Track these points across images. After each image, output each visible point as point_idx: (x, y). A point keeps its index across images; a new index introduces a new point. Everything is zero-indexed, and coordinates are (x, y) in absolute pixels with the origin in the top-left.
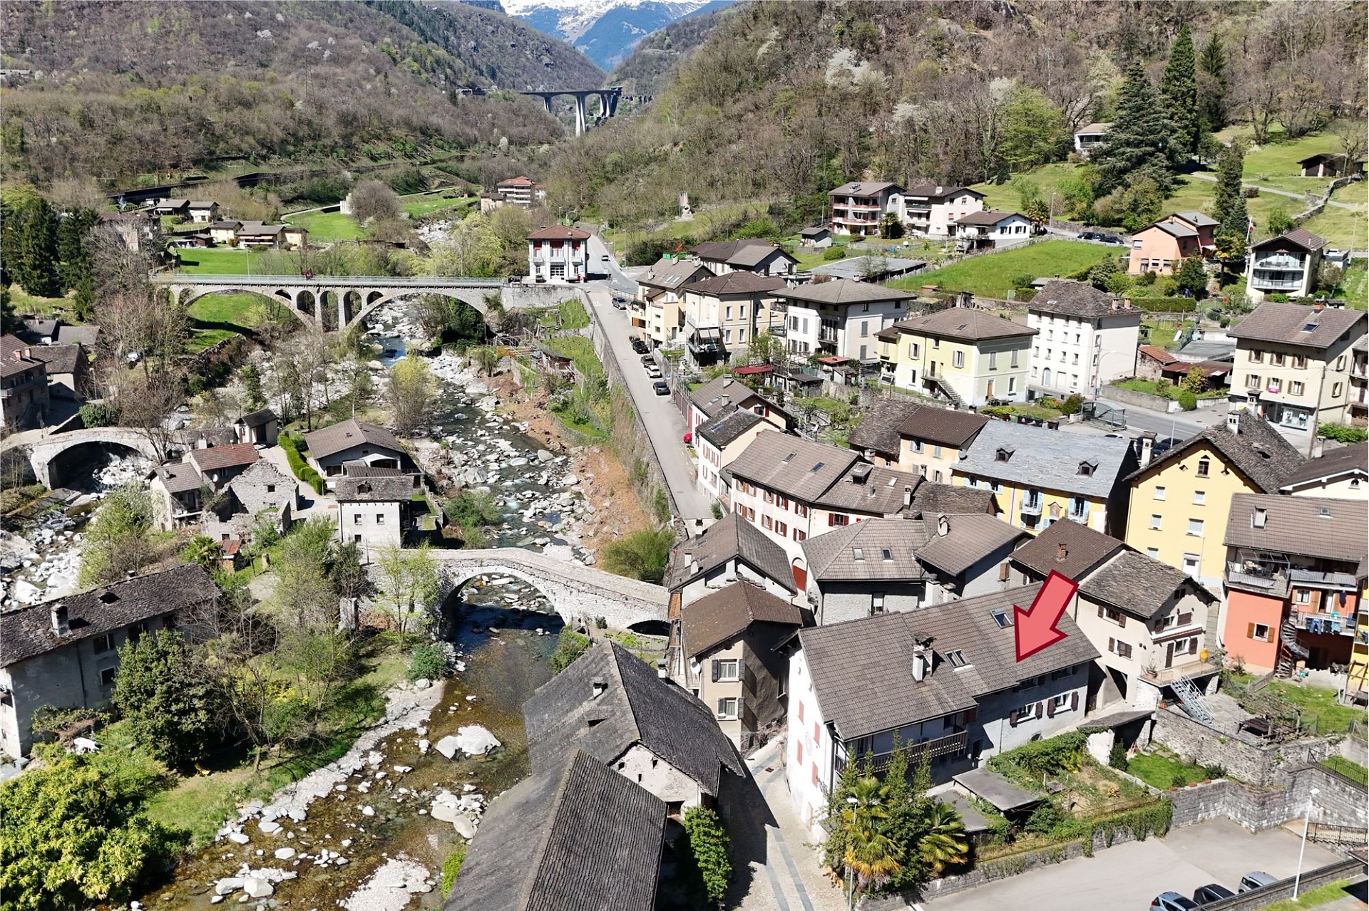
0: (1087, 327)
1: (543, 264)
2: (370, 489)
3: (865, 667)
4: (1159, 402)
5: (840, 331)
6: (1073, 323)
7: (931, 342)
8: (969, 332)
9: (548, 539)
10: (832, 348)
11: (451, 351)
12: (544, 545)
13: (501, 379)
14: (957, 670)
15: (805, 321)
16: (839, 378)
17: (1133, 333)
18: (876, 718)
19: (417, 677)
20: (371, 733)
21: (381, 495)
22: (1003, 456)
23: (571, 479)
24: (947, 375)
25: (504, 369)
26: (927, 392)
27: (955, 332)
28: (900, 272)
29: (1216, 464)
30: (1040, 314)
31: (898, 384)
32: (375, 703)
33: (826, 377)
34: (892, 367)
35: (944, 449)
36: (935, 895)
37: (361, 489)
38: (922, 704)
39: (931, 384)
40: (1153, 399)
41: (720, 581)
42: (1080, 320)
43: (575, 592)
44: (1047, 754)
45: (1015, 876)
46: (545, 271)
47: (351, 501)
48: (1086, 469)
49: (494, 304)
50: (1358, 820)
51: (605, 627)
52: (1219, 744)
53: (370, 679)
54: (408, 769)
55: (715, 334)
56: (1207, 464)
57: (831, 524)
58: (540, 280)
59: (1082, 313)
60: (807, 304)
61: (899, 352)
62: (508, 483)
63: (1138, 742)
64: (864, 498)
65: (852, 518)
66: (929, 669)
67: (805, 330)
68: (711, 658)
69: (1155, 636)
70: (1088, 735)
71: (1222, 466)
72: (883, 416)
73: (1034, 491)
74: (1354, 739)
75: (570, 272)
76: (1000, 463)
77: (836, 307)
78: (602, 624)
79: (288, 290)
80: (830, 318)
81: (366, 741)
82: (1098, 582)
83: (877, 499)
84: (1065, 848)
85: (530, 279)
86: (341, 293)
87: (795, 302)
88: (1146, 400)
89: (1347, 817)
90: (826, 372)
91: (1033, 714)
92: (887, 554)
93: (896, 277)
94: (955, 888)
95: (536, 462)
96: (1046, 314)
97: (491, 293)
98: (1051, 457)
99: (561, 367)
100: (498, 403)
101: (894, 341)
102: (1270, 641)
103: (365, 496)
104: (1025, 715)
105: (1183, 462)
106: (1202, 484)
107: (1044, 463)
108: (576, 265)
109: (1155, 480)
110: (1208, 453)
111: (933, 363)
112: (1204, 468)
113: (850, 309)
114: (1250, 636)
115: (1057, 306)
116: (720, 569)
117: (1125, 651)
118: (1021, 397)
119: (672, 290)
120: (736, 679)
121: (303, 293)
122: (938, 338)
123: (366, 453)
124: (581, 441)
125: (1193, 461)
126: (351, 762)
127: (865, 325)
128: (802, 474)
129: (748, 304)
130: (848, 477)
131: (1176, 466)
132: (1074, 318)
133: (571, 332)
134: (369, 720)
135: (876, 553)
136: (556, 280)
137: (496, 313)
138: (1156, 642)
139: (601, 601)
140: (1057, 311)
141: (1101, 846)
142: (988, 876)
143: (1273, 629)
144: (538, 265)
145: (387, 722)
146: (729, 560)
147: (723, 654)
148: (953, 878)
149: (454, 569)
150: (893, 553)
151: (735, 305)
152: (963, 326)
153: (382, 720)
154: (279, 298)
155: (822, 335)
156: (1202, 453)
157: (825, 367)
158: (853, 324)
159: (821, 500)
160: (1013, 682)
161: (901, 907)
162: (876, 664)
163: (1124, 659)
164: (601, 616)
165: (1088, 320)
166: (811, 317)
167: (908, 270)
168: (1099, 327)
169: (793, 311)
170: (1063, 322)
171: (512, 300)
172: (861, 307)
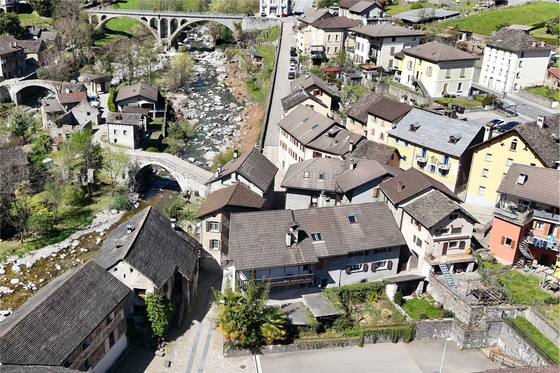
0: (515, 56)
1: (266, 7)
2: (121, 118)
3: (261, 235)
4: (547, 102)
5: (379, 51)
6: (508, 53)
7: (418, 60)
8: (436, 58)
9: (211, 148)
10: (374, 60)
11: (219, 49)
12: (208, 151)
13: (233, 65)
14: (314, 242)
15: (363, 45)
16: (369, 77)
17: (545, 61)
18: (257, 262)
19: (112, 208)
20: (80, 232)
21: (126, 122)
22: (413, 128)
24: (424, 80)
25: (236, 60)
26: (414, 87)
27: (429, 57)
28: (442, 18)
29: (521, 145)
30: (492, 47)
31: (402, 82)
32: (89, 218)
33: (363, 76)
34: (400, 73)
35: (386, 122)
36: (269, 352)
37: (117, 118)
38: (287, 257)
39: (415, 84)
41: (228, 182)
42: (511, 52)
43: (186, 178)
44: (359, 291)
45: (316, 350)
46: (267, 11)
47: (112, 124)
48: (453, 140)
49: (238, 27)
50: (519, 354)
52: (453, 300)
53: (92, 207)
54: (86, 250)
55: (321, 49)
56: (516, 144)
57: (314, 157)
58: (264, 15)
59: (513, 48)
60: (364, 36)
61: (402, 65)
62: (209, 118)
63: (417, 292)
64: (331, 145)
66: (296, 241)
67: (362, 50)
68: (207, 220)
69: (435, 237)
70: (387, 284)
71: (524, 146)
72: (367, 101)
73: (425, 149)
74: (532, 310)
75: (279, 12)
76: (411, 132)
77: (378, 38)
78: (197, 194)
79: (146, 17)
80: (375, 44)
82: (414, 205)
83: (337, 146)
84: (347, 340)
85: (258, 15)
86: (169, 19)
87: (360, 35)
89: (515, 351)
90: (364, 73)
91: (362, 269)
92: (321, 177)
93: (439, 21)
94: (281, 351)
95: (228, 109)
96: (495, 48)
97: (237, 22)
98: (437, 131)
99: (257, 61)
100: (227, 77)
101: (401, 59)
102: (512, 248)
103: (119, 122)
104: (358, 268)
105: (503, 142)
106: (512, 154)
107: (432, 135)
108: (283, 8)
109: (487, 150)
110: (517, 138)
111: (418, 72)
112: (514, 146)
113: (384, 40)
114: (502, 243)
115: (501, 43)
116: (228, 177)
117: (419, 243)
118: (465, 93)
119: (310, 24)
120: (218, 231)
121: (154, 19)
122: (421, 59)
123: (139, 100)
124: (253, 100)
125: (508, 141)
126: (64, 244)
127: (393, 49)
128: (307, 130)
129: (340, 34)
130: (327, 134)
131: (499, 144)
132: (508, 51)
133: (268, 43)
134: (82, 226)
135: (316, 175)
136: (273, 16)
137: (238, 32)
138: (435, 241)
139: (197, 183)
140: (500, 46)
141: (370, 342)
142: (300, 347)
143: (514, 242)
144: (264, 8)
145: (89, 228)
146: (233, 173)
147: (211, 219)
148: (280, 346)
149: (140, 161)
150: (326, 176)
151: (333, 34)
152: (434, 53)
153: (88, 226)
154: (142, 21)
155: (370, 53)
156: (514, 137)
157: (364, 71)
158: (386, 48)
160: (345, 252)
161: (249, 355)
162: (268, 235)
163: (418, 247)
164: (197, 190)
165: (515, 52)
166: (365, 43)
167: (447, 17)
168: (522, 56)
169: (359, 39)
170: (502, 52)
171: (247, 25)
172: (391, 39)
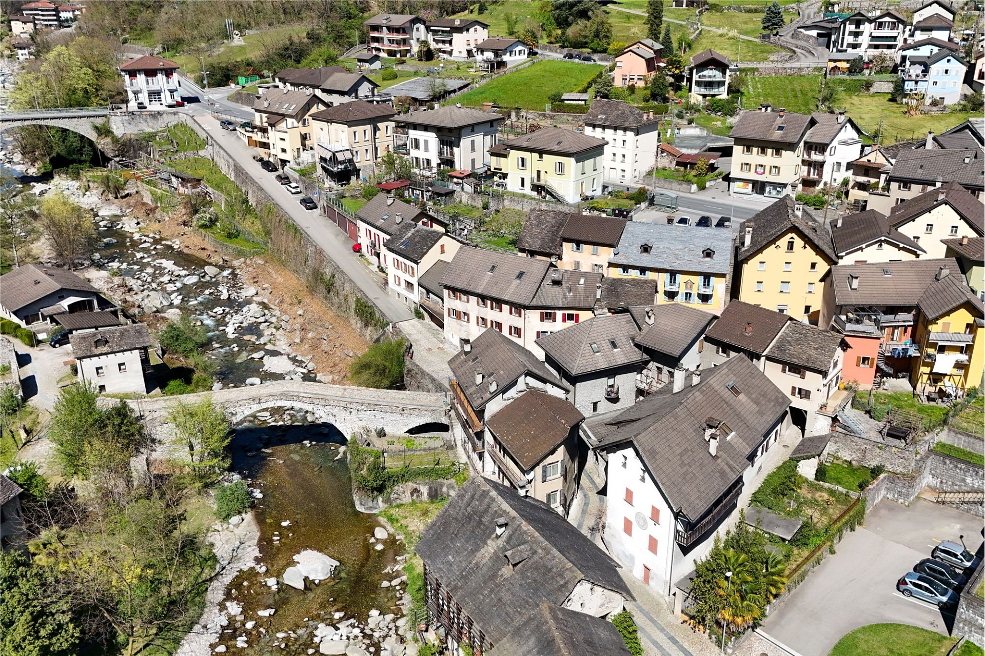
0: (630, 134)
1: (140, 92)
2: (107, 342)
4: (685, 186)
5: (455, 149)
6: (620, 132)
7: (536, 155)
8: (564, 147)
10: (450, 163)
11: (63, 176)
13: (132, 200)
14: (728, 438)
15: (426, 142)
16: (468, 188)
17: (655, 134)
18: (703, 495)
19: (228, 516)
20: (215, 584)
21: (120, 346)
22: (646, 249)
23: (249, 291)
24: (551, 180)
25: (133, 191)
26: (534, 194)
27: (556, 148)
29: (798, 242)
30: (594, 126)
31: (509, 188)
32: (203, 552)
33: (457, 188)
34: (505, 176)
35: (600, 248)
37: (97, 343)
39: (538, 188)
40: (680, 184)
41: (512, 393)
42: (625, 130)
43: (354, 412)
44: (783, 483)
46: (144, 98)
47: (90, 357)
48: (708, 254)
49: (103, 131)
50: (966, 484)
51: (385, 435)
52: (878, 450)
53: (185, 528)
54: (272, 611)
55: (348, 155)
56: (792, 243)
57: (542, 320)
58: (141, 106)
59: (627, 124)
60: (426, 128)
61: (509, 164)
62: (193, 302)
64: (565, 296)
65: (559, 314)
67: (427, 149)
68: (541, 465)
69: (824, 381)
70: (798, 461)
71: (803, 243)
72: (539, 224)
73: (673, 274)
74: (950, 430)
75: (166, 98)
76: (645, 254)
77: (450, 130)
78: (381, 434)
80: (445, 139)
81: (216, 593)
82: (779, 347)
83: (575, 296)
85: (133, 105)
87: (415, 127)
88: (675, 185)
89: (958, 483)
90: (457, 184)
91: (760, 454)
92: (614, 345)
94: (775, 607)
95: (207, 278)
96: (599, 126)
97: (99, 122)
98: (681, 247)
99: (194, 187)
100: (138, 223)
101: (505, 156)
102: (871, 366)
103: (104, 349)
104: (757, 456)
105: (777, 243)
106: (789, 257)
107: (677, 252)
108: (172, 91)
109: (759, 257)
110: (794, 235)
111: (539, 172)
112: (791, 246)
113: (463, 131)
114: (858, 365)
115: (606, 119)
117: (804, 394)
118: (599, 192)
119: (291, 116)
120: (559, 475)
122: (541, 153)
123: (62, 298)
124: (240, 254)
125: (783, 242)
126: (215, 620)
127: (473, 142)
129: (368, 128)
130: (548, 281)
131: (773, 246)
132: (620, 129)
133: (190, 154)
134: (207, 571)
135: (607, 346)
136: (155, 107)
137: (108, 140)
139: (379, 415)
140: (608, 123)
141: (837, 542)
143: (873, 359)
144: (136, 93)
145: (224, 568)
146: (521, 375)
147: (550, 459)
148: (774, 601)
149: (232, 410)
150: (618, 342)
151: (360, 129)
152: (559, 143)
153: (218, 567)
155: (441, 153)
156: (790, 235)
157: (455, 180)
158: (465, 142)
159: (534, 303)
161: (751, 635)
163: (804, 400)
164: (379, 427)
165: (631, 130)
166: (432, 138)
167: (460, 89)
168: (637, 134)
169: (413, 134)
170: (612, 131)
171: (120, 127)
172: (470, 129)
